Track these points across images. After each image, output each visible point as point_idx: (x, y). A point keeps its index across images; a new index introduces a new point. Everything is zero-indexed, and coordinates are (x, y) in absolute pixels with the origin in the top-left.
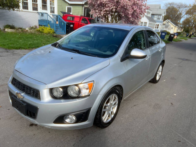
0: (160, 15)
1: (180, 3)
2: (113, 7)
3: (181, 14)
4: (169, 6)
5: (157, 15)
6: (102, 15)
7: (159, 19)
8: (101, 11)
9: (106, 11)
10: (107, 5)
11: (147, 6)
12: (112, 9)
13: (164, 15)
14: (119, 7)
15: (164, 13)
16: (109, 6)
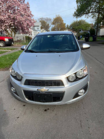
0: (38, 26)
1: (47, 18)
2: (11, 23)
3: (48, 25)
4: (40, 20)
5: (36, 26)
6: (4, 29)
7: (38, 29)
8: (2, 26)
9: (5, 26)
10: (6, 21)
11: (34, 20)
12: (11, 24)
13: (40, 26)
14: (16, 23)
15: (40, 25)
16: (7, 22)
